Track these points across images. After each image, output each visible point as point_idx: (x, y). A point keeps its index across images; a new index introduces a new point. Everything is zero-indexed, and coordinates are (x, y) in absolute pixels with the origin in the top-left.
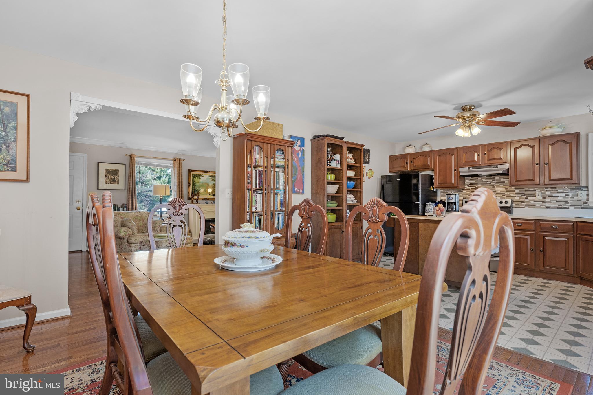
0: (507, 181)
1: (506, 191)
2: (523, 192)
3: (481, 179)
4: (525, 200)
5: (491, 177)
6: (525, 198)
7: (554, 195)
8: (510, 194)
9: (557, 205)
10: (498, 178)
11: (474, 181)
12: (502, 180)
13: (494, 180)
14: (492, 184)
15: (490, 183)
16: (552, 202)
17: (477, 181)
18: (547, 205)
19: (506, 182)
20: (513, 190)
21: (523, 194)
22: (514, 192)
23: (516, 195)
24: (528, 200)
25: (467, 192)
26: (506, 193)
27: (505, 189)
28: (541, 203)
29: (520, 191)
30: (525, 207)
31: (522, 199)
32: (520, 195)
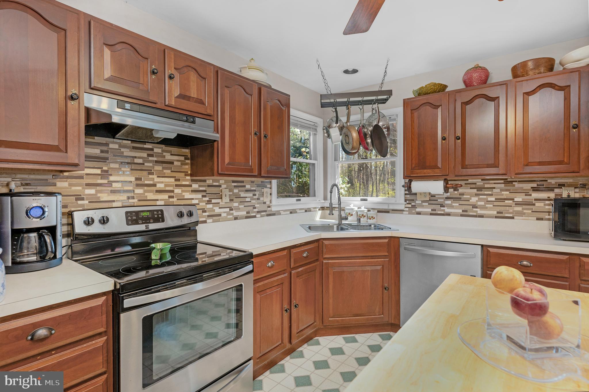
0: (178, 161)
1: (176, 185)
2: (204, 189)
3: (116, 146)
4: (207, 205)
5: (145, 146)
6: (208, 201)
7: (242, 194)
8: (184, 194)
9: (244, 213)
10: (159, 151)
11: (96, 151)
12: (168, 157)
13: (152, 156)
14: (146, 164)
15: (140, 161)
16: (240, 206)
17: (107, 152)
18: (235, 213)
19: (176, 163)
20: (187, 183)
21: (204, 194)
22: (190, 189)
23: (193, 196)
24: (210, 206)
25: (70, 185)
26: (178, 191)
27: (173, 180)
28: (228, 210)
29: (200, 186)
30: (208, 221)
31: (202, 204)
32: (199, 196)
